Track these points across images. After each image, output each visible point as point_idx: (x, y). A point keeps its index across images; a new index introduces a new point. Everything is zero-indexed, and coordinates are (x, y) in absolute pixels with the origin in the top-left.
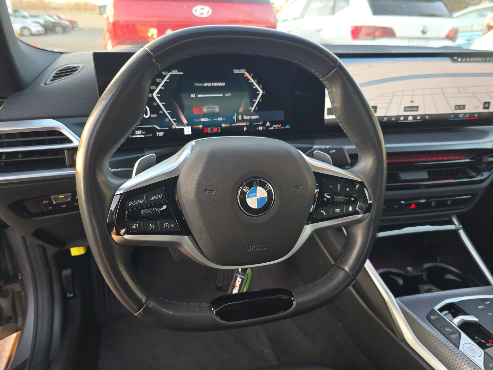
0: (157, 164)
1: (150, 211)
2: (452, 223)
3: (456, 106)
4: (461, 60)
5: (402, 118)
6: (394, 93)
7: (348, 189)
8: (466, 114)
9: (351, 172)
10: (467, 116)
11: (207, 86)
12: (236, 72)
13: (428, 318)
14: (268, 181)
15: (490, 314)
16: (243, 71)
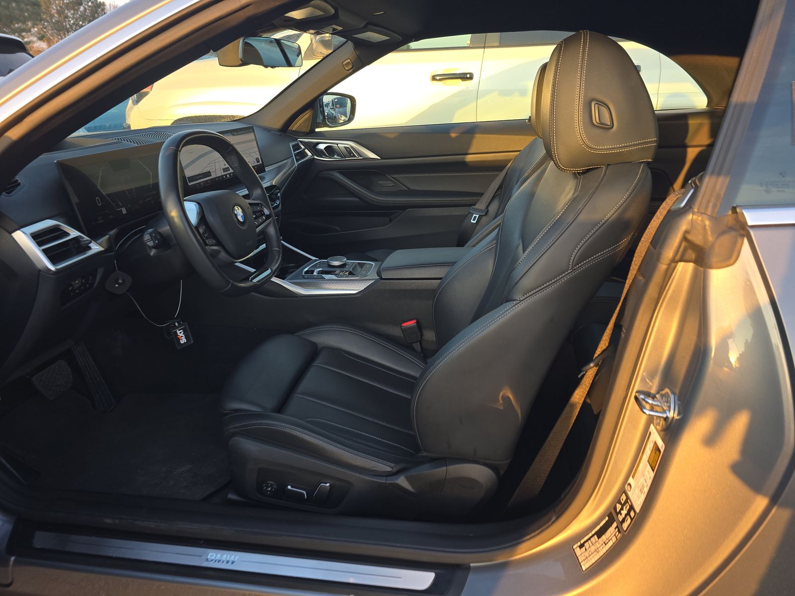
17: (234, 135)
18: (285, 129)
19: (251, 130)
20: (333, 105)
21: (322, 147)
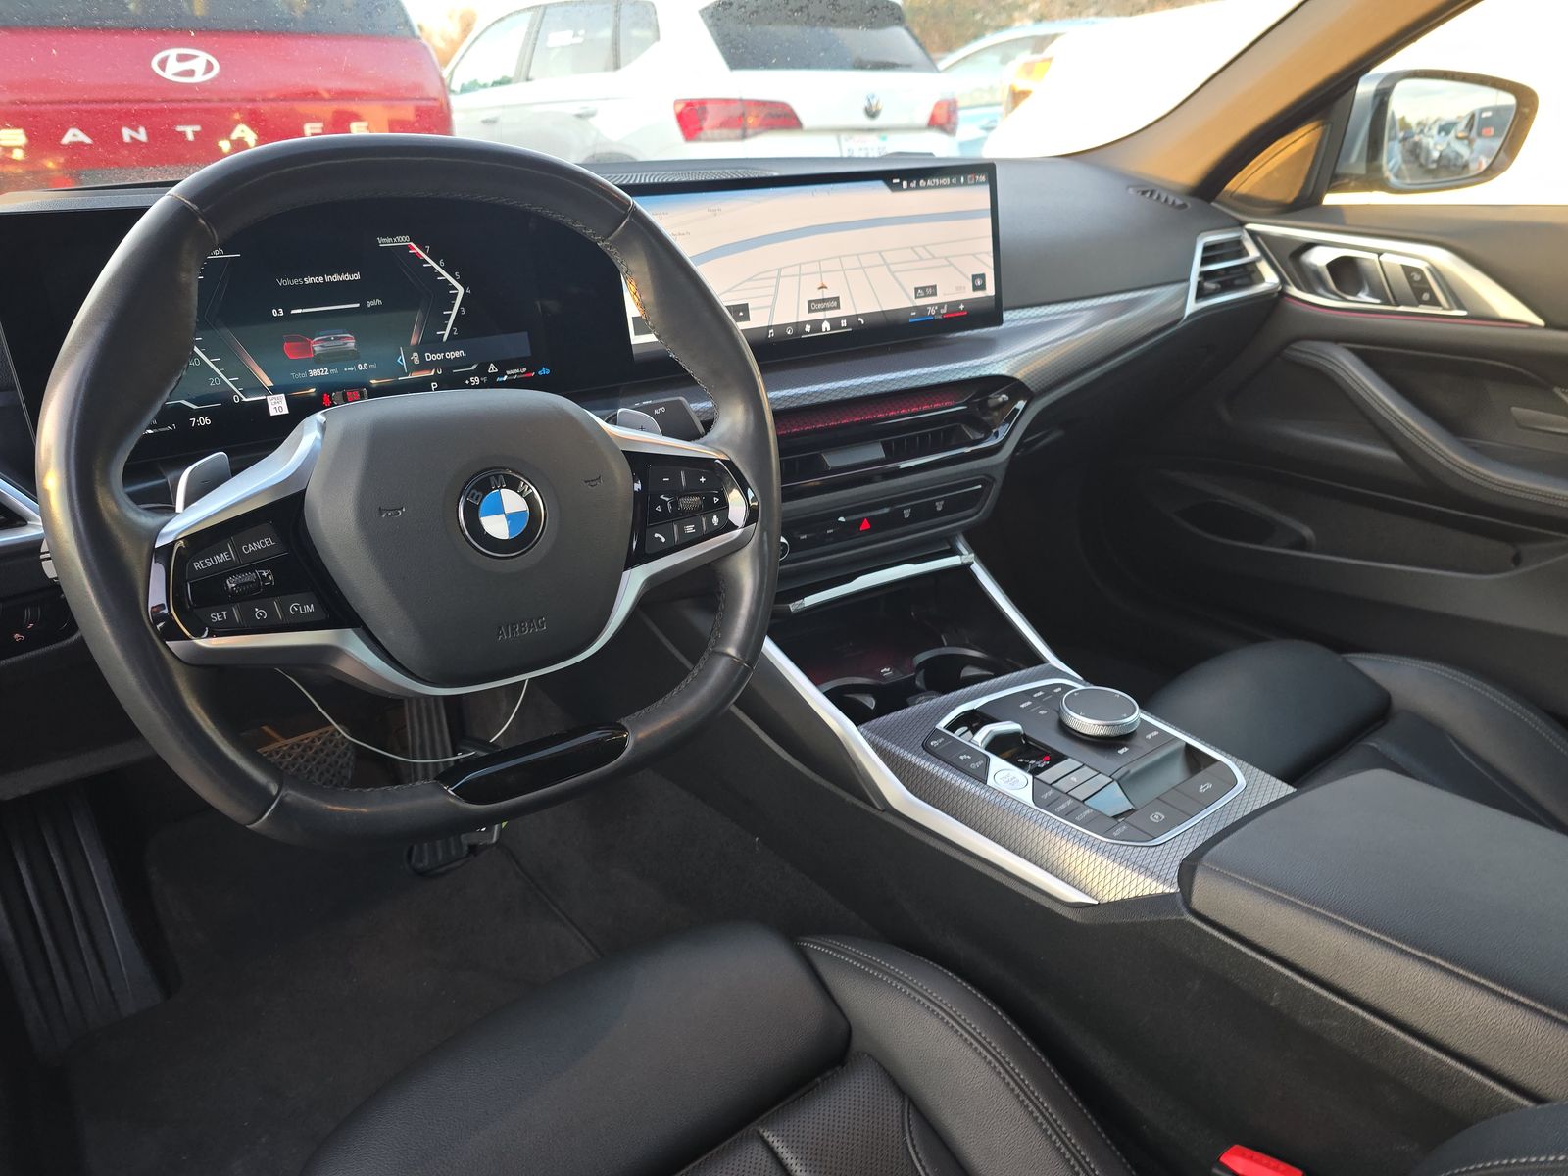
0: (233, 476)
1: (249, 577)
2: (953, 551)
3: (917, 289)
4: (909, 185)
5: (808, 328)
6: (780, 270)
7: (702, 480)
8: (941, 305)
9: (704, 444)
10: (944, 311)
11: (313, 284)
12: (385, 242)
13: (926, 747)
14: (522, 476)
15: (1042, 712)
16: (402, 240)
17: (897, 188)
18: (1211, 187)
19: (983, 178)
20: (1470, 126)
21: (1319, 258)
